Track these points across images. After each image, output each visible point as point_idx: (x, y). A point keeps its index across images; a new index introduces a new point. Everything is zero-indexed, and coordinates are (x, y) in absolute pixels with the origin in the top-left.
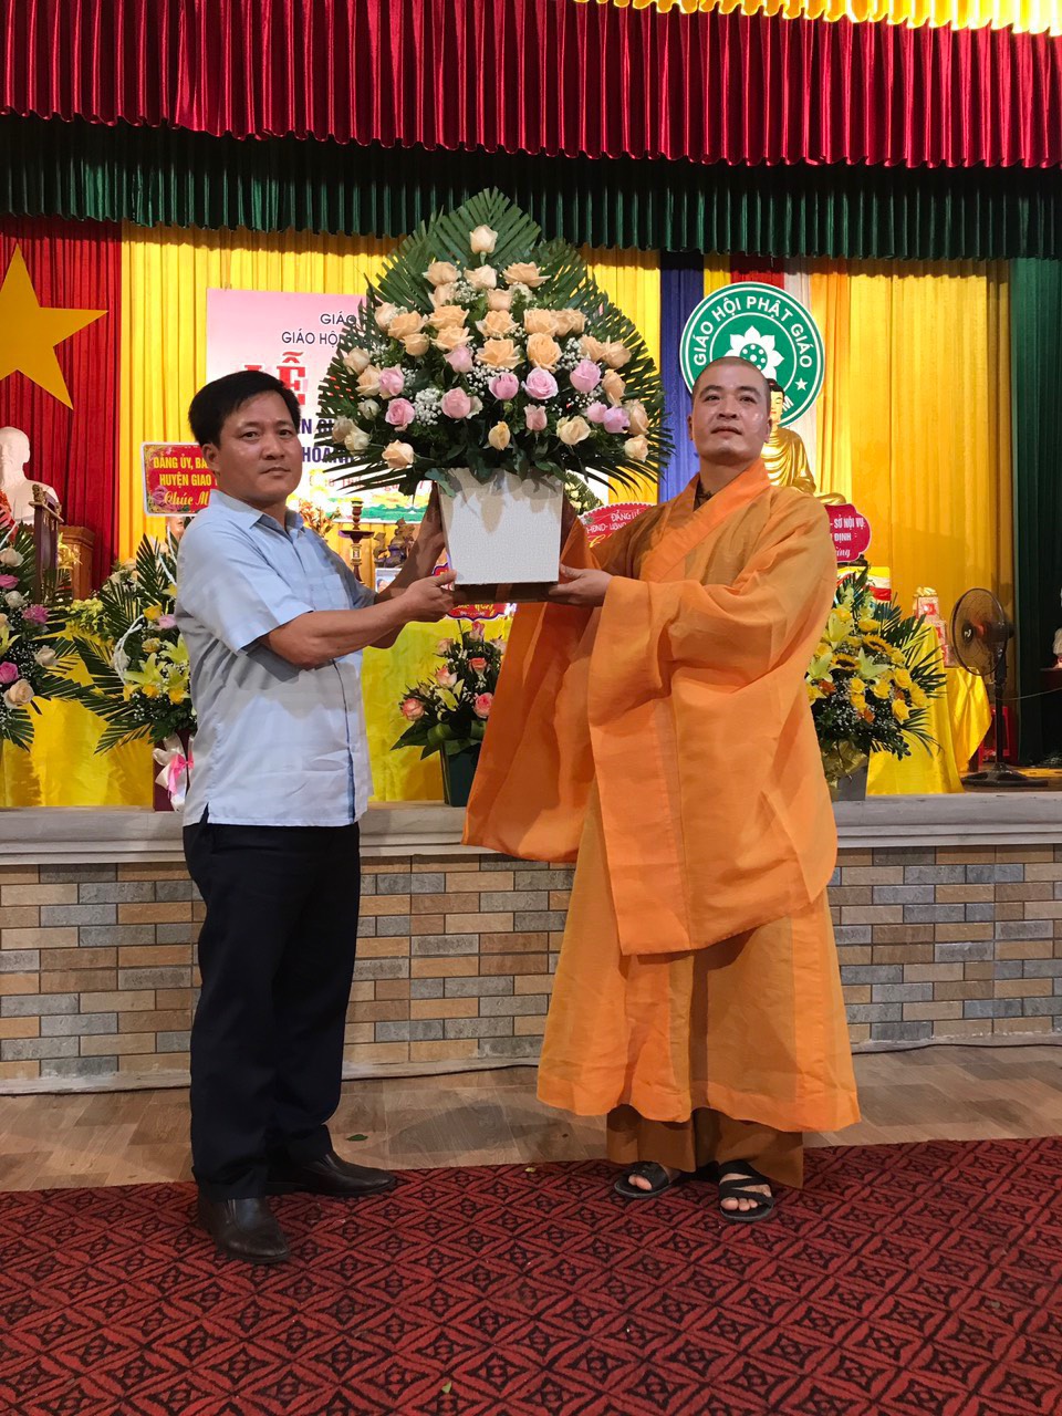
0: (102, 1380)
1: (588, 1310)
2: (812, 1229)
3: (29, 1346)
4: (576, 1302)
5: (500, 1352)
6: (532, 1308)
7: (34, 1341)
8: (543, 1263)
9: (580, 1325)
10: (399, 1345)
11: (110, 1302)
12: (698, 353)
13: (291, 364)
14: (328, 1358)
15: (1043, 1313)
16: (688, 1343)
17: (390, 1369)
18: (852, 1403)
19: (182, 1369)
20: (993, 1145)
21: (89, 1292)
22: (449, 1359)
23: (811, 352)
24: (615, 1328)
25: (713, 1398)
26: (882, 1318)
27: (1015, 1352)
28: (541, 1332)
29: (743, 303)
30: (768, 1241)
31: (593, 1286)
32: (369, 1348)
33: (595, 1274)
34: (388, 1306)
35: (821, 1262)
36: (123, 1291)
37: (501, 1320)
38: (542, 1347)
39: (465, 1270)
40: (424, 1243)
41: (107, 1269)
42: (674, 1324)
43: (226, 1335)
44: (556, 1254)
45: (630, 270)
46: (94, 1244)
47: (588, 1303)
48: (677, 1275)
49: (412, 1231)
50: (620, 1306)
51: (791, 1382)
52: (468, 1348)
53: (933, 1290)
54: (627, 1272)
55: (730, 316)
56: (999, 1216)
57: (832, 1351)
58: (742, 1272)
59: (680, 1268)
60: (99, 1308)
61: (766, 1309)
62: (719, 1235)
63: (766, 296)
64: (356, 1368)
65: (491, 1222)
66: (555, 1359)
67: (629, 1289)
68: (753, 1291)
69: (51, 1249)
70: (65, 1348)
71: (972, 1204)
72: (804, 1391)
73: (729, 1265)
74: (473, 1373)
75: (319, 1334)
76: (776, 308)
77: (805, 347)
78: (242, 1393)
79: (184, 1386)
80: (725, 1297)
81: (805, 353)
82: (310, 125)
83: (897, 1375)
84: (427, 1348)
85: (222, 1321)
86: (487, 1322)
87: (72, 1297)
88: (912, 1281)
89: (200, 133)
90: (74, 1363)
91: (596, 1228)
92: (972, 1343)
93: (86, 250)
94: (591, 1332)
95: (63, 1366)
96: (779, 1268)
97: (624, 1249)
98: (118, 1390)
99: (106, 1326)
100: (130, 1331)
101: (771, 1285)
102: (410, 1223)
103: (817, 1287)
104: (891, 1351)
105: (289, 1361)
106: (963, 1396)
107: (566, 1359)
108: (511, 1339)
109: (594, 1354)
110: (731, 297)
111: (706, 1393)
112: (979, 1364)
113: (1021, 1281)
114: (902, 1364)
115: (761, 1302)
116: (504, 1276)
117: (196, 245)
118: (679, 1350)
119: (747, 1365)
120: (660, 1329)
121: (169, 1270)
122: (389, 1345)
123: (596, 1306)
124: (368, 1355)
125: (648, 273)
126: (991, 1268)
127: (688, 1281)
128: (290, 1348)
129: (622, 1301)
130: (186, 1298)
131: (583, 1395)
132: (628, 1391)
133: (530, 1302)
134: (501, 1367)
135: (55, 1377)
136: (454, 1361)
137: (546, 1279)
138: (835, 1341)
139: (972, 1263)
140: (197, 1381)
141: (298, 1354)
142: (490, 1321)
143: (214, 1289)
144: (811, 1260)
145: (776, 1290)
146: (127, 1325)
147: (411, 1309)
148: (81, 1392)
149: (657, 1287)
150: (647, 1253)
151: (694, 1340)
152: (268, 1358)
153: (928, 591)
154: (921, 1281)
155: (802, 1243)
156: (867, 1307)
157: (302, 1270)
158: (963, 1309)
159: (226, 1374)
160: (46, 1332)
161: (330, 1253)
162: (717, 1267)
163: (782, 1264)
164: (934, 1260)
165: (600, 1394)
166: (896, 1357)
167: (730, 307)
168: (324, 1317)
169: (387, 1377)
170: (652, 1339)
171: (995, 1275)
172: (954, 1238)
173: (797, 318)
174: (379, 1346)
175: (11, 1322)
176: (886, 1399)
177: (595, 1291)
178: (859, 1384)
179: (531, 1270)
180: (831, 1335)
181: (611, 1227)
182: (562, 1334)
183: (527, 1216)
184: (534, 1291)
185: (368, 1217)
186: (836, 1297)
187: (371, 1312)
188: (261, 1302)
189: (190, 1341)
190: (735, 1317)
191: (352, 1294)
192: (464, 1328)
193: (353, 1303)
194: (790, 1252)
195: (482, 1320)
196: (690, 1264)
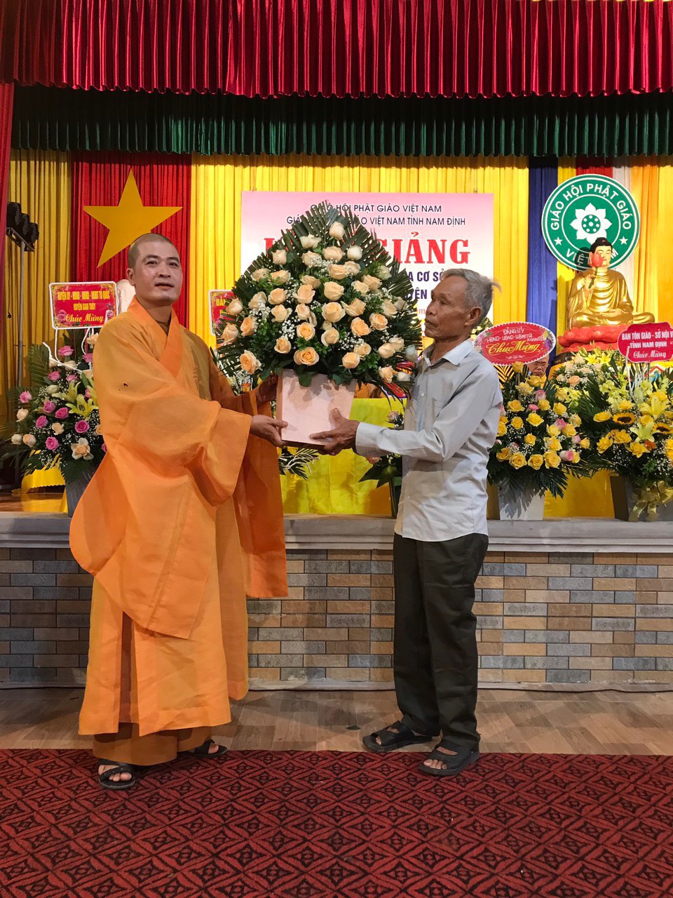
0: (190, 875)
1: (494, 855)
2: (644, 812)
3: (145, 850)
4: (486, 850)
5: (438, 879)
6: (457, 851)
7: (149, 847)
8: (462, 821)
9: (490, 866)
10: (372, 869)
11: (193, 824)
12: (554, 222)
14: (328, 873)
16: (563, 883)
17: (367, 883)
19: (238, 872)
21: (180, 818)
22: (405, 881)
23: (631, 219)
24: (513, 869)
28: (464, 868)
29: (584, 188)
30: (614, 818)
31: (498, 839)
32: (353, 868)
33: (497, 832)
34: (364, 841)
35: (652, 835)
36: (201, 818)
37: (438, 858)
38: (465, 878)
39: (412, 821)
40: (385, 802)
41: (191, 802)
42: (553, 870)
43: (264, 852)
44: (471, 816)
45: (508, 169)
46: (182, 786)
47: (494, 851)
48: (553, 836)
49: (377, 793)
50: (515, 855)
52: (416, 874)
54: (519, 831)
55: (575, 197)
58: (597, 838)
59: (555, 832)
60: (187, 828)
61: (615, 864)
62: (580, 811)
63: (600, 183)
64: (345, 881)
65: (427, 791)
66: (475, 887)
67: (521, 844)
68: (605, 851)
69: (157, 788)
70: (167, 853)
73: (588, 833)
75: (321, 856)
76: (607, 191)
77: (626, 216)
78: (276, 891)
79: (240, 883)
80: (587, 854)
81: (626, 220)
82: (307, 87)
84: (390, 871)
85: (261, 843)
86: (429, 858)
87: (170, 819)
89: (240, 96)
90: (173, 863)
91: (496, 800)
93: (171, 171)
94: (497, 871)
95: (167, 865)
96: (623, 837)
97: (516, 816)
98: (200, 882)
99: (192, 840)
100: (206, 844)
101: (619, 849)
102: (375, 788)
103: (649, 852)
105: (303, 873)
107: (482, 887)
108: (444, 870)
109: (500, 886)
110: (576, 185)
115: (611, 859)
116: (438, 827)
117: (236, 164)
118: (557, 888)
120: (543, 872)
121: (228, 807)
122: (366, 868)
123: (500, 853)
124: (352, 873)
125: (520, 170)
127: (561, 841)
128: (303, 864)
129: (517, 852)
130: (238, 826)
133: (455, 847)
134: (439, 889)
135: (163, 871)
136: (409, 882)
137: (465, 832)
140: (248, 881)
141: (309, 868)
142: (429, 857)
143: (255, 821)
144: (645, 833)
145: (622, 852)
146: (205, 840)
147: (379, 844)
148: (178, 882)
149: (540, 844)
150: (532, 819)
151: (567, 882)
152: (291, 869)
155: (637, 821)
157: (309, 813)
159: (265, 878)
160: (156, 841)
161: (326, 804)
162: (579, 833)
163: (625, 834)
167: (575, 191)
168: (325, 846)
169: (366, 889)
170: (538, 879)
173: (621, 197)
174: (359, 868)
175: (134, 833)
177: (498, 843)
179: (455, 825)
180: (660, 885)
181: (507, 800)
182: (478, 870)
183: (450, 788)
184: (458, 840)
185: (348, 781)
187: (353, 845)
188: (285, 832)
189: (242, 854)
190: (594, 868)
191: (341, 831)
192: (413, 860)
193: (342, 837)
194: (630, 826)
195: (425, 856)
196: (561, 830)
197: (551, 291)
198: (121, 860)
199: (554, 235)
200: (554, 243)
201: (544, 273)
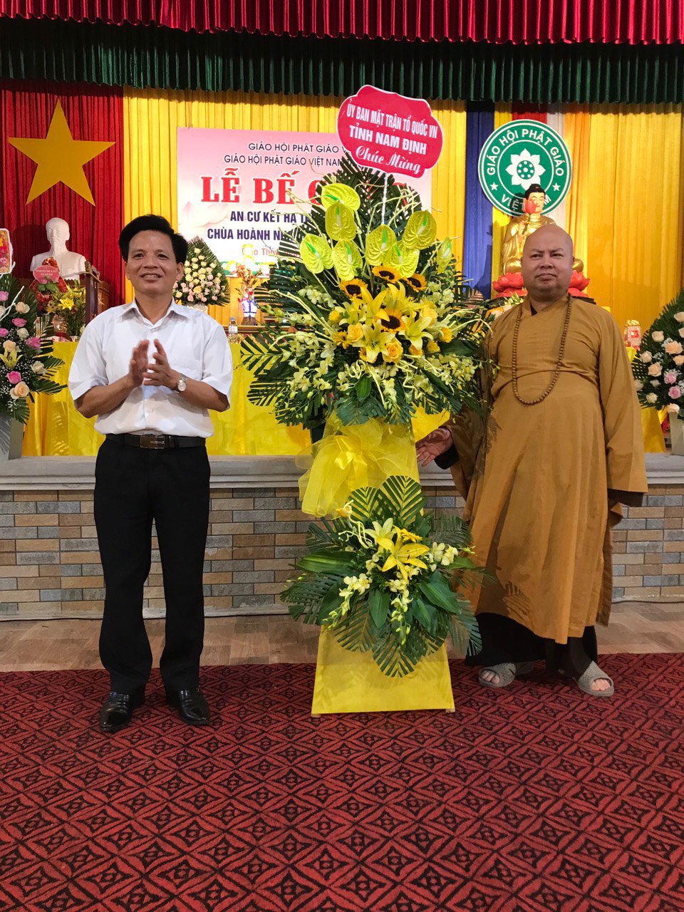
0: (166, 761)
1: (423, 735)
2: (548, 698)
3: (124, 745)
4: (416, 731)
5: (376, 754)
6: (392, 733)
7: (127, 742)
9: (419, 742)
10: (321, 749)
12: (490, 167)
13: (230, 176)
14: (284, 754)
15: (676, 743)
16: (477, 751)
17: (317, 759)
18: (566, 782)
19: (207, 757)
20: (655, 656)
21: (152, 720)
22: (348, 756)
23: (563, 166)
24: (438, 743)
25: (491, 777)
26: (585, 742)
27: (657, 761)
28: (398, 745)
29: (520, 133)
31: (427, 723)
35: (553, 714)
37: (376, 739)
38: (399, 752)
42: (470, 743)
43: (228, 742)
45: (446, 112)
47: (423, 731)
51: (534, 771)
52: (358, 751)
53: (614, 729)
55: (510, 142)
56: (656, 693)
57: (557, 757)
58: (508, 718)
61: (521, 736)
63: (535, 129)
64: (299, 759)
66: (406, 757)
67: (445, 726)
68: (513, 727)
70: (144, 746)
71: (639, 687)
72: (541, 775)
73: (501, 715)
74: (362, 763)
75: (278, 743)
76: (541, 137)
77: (559, 163)
78: (240, 769)
79: (209, 765)
80: (499, 730)
81: (559, 167)
82: (244, 23)
83: (592, 770)
84: (337, 750)
85: (226, 735)
88: (603, 724)
89: (175, 29)
90: (149, 753)
92: (635, 756)
93: (101, 103)
94: (424, 745)
95: (144, 755)
96: (529, 717)
98: (175, 766)
99: (164, 736)
100: (176, 738)
101: (524, 725)
103: (549, 726)
104: (589, 758)
105: (263, 755)
106: (628, 781)
107: (412, 758)
108: (382, 747)
109: (427, 755)
110: (512, 130)
111: (487, 775)
112: (637, 766)
113: (665, 726)
114: (595, 764)
115: (518, 733)
116: (376, 717)
117: (170, 99)
118: (474, 755)
119: (509, 763)
120: (462, 745)
122: (316, 749)
123: (427, 733)
124: (304, 753)
125: (458, 114)
126: (648, 719)
127: (478, 722)
128: (263, 749)
129: (442, 731)
131: (421, 774)
132: (446, 773)
133: (391, 730)
134: (377, 760)
135: (140, 760)
136: (351, 757)
137: (399, 719)
138: (559, 752)
139: (637, 716)
140: (216, 763)
141: (268, 752)
142: (369, 739)
143: (218, 720)
144: (547, 713)
145: (526, 727)
146: (175, 736)
147: (326, 732)
148: (155, 767)
149: (460, 725)
151: (481, 750)
152: (253, 753)
153: (635, 322)
154: (608, 724)
155: (542, 704)
156: (577, 736)
157: (266, 712)
158: (630, 739)
159: (230, 760)
160: (132, 738)
161: (280, 705)
162: (494, 716)
163: (530, 715)
164: (616, 714)
165: (430, 774)
166: (592, 761)
167: (511, 136)
168: (280, 735)
169: (316, 763)
170: (458, 750)
171: (650, 723)
172: (629, 703)
173: (554, 143)
174: (310, 749)
176: (585, 781)
178: (571, 773)
180: (556, 749)
182: (409, 746)
184: (393, 725)
186: (560, 731)
187: (305, 733)
188: (245, 727)
189: (210, 744)
190: (503, 740)
191: (293, 724)
192: (355, 742)
193: (294, 728)
194: (535, 709)
195: (365, 739)
196: (479, 714)
197: (487, 237)
198: (103, 754)
199: (491, 180)
200: (490, 188)
201: (480, 220)
